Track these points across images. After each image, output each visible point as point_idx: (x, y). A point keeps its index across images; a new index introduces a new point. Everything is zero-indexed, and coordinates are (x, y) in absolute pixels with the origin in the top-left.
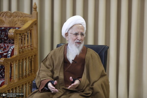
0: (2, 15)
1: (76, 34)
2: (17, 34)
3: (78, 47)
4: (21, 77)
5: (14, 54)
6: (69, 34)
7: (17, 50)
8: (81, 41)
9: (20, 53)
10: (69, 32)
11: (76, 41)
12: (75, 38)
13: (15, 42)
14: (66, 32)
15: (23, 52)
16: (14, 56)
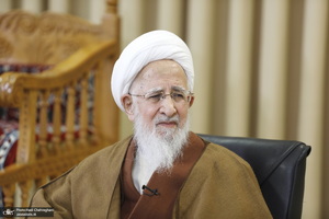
0: (4, 23)
1: (158, 96)
2: (26, 91)
5: (19, 158)
6: (134, 99)
7: (28, 145)
8: (175, 118)
9: (39, 155)
10: (133, 93)
11: (156, 120)
12: (151, 109)
13: (22, 117)
14: (125, 92)
15: (53, 152)
16: (17, 166)
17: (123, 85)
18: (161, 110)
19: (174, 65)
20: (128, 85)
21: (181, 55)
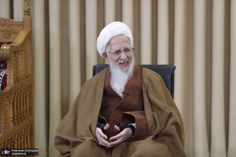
3: (126, 71)
4: (16, 121)
7: (12, 78)
14: (104, 51)
16: (8, 88)
17: (103, 49)
18: (121, 58)
19: (124, 36)
20: (104, 48)
21: (126, 32)
